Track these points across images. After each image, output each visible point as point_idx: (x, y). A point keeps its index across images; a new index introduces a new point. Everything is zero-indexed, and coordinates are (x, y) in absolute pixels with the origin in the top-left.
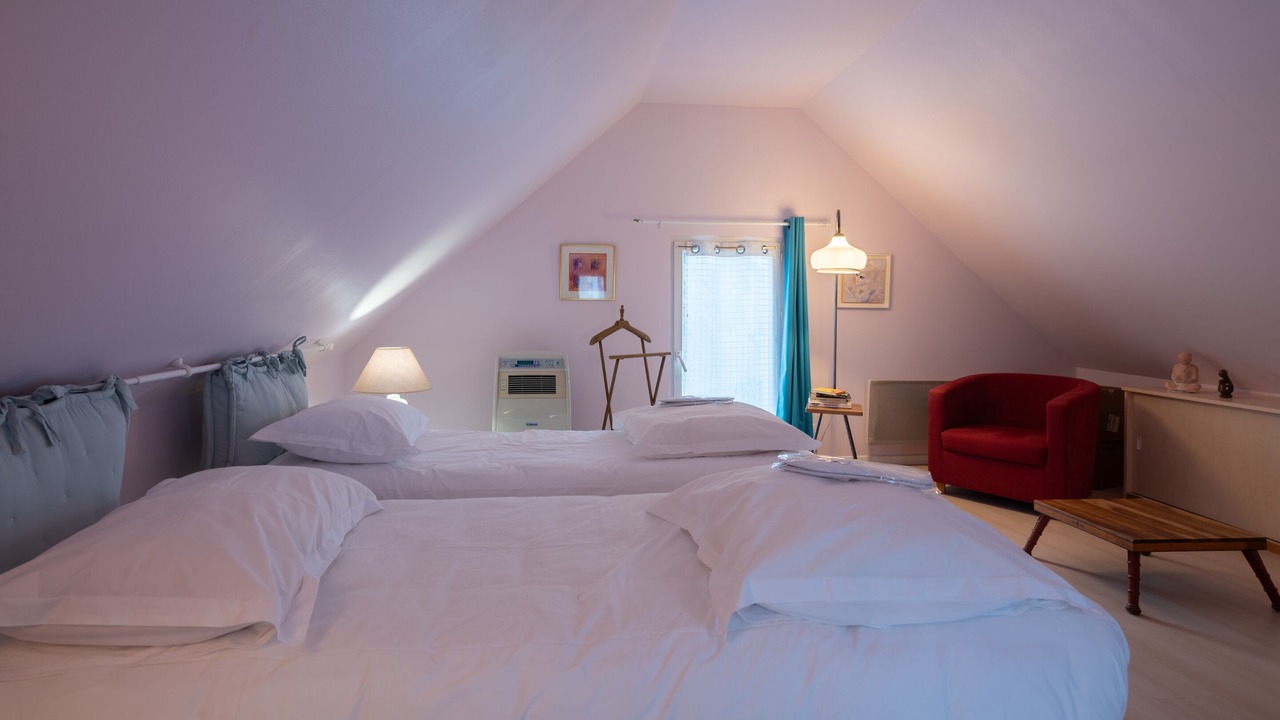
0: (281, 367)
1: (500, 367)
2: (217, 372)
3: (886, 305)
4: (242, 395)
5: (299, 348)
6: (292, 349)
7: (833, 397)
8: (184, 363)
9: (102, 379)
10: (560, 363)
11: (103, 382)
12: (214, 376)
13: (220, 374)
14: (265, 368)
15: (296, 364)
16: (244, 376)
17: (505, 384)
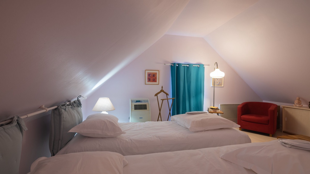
0: (75, 105)
1: (132, 102)
2: (56, 109)
3: (223, 86)
4: (65, 117)
5: (79, 99)
6: (77, 99)
7: (215, 109)
8: (45, 107)
9: (10, 117)
10: (147, 101)
11: (11, 119)
12: (55, 110)
13: (57, 109)
14: (71, 106)
15: (78, 104)
16: (65, 109)
17: (133, 107)
